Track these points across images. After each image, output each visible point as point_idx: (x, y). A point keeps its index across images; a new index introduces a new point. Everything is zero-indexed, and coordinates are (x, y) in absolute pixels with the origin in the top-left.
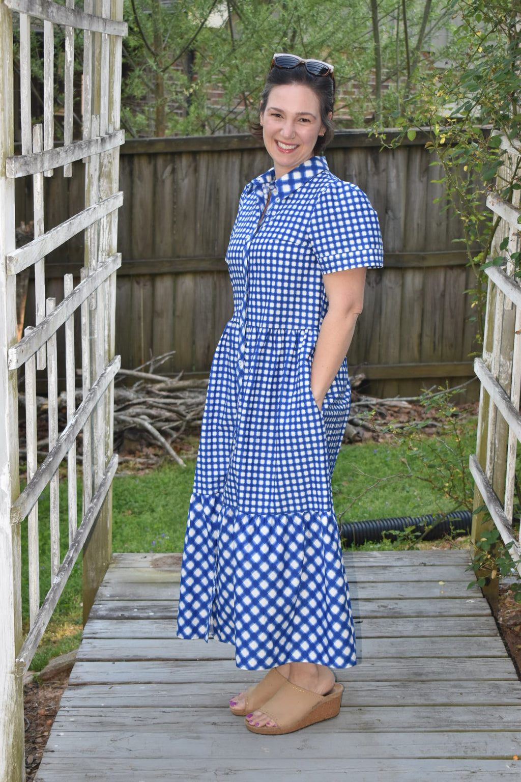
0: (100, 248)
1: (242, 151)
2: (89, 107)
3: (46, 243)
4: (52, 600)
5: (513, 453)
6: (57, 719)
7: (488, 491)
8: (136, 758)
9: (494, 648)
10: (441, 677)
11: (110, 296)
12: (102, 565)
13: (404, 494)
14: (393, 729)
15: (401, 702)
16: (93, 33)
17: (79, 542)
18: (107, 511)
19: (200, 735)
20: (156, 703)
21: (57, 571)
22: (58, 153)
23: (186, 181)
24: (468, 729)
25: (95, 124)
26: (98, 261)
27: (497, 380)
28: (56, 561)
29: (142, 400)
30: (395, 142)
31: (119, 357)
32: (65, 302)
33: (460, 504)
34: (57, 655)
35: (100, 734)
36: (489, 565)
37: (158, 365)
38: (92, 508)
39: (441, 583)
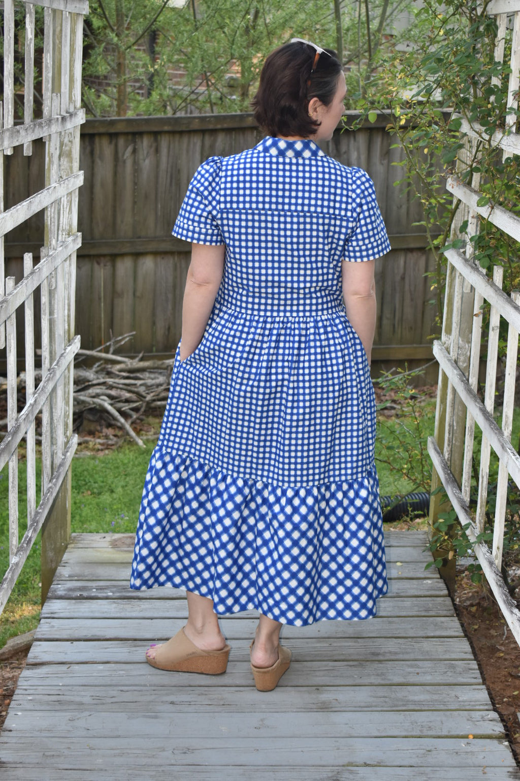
0: (61, 228)
1: (203, 132)
2: (50, 85)
3: (5, 221)
4: (10, 580)
5: (471, 434)
6: (15, 697)
7: (445, 473)
8: (94, 737)
9: (450, 628)
10: (401, 657)
11: (70, 275)
12: (61, 545)
14: (350, 709)
15: (358, 681)
16: (54, 11)
17: (37, 522)
18: (66, 491)
19: (158, 714)
20: (114, 683)
21: (15, 551)
22: (18, 131)
23: (147, 161)
24: (424, 708)
25: (56, 102)
26: (58, 240)
27: (456, 362)
28: (14, 541)
29: (102, 380)
30: (356, 124)
31: (79, 336)
32: (25, 281)
33: (418, 486)
34: (15, 635)
35: (58, 714)
36: (446, 546)
37: (118, 345)
38: (51, 488)
39: (399, 564)
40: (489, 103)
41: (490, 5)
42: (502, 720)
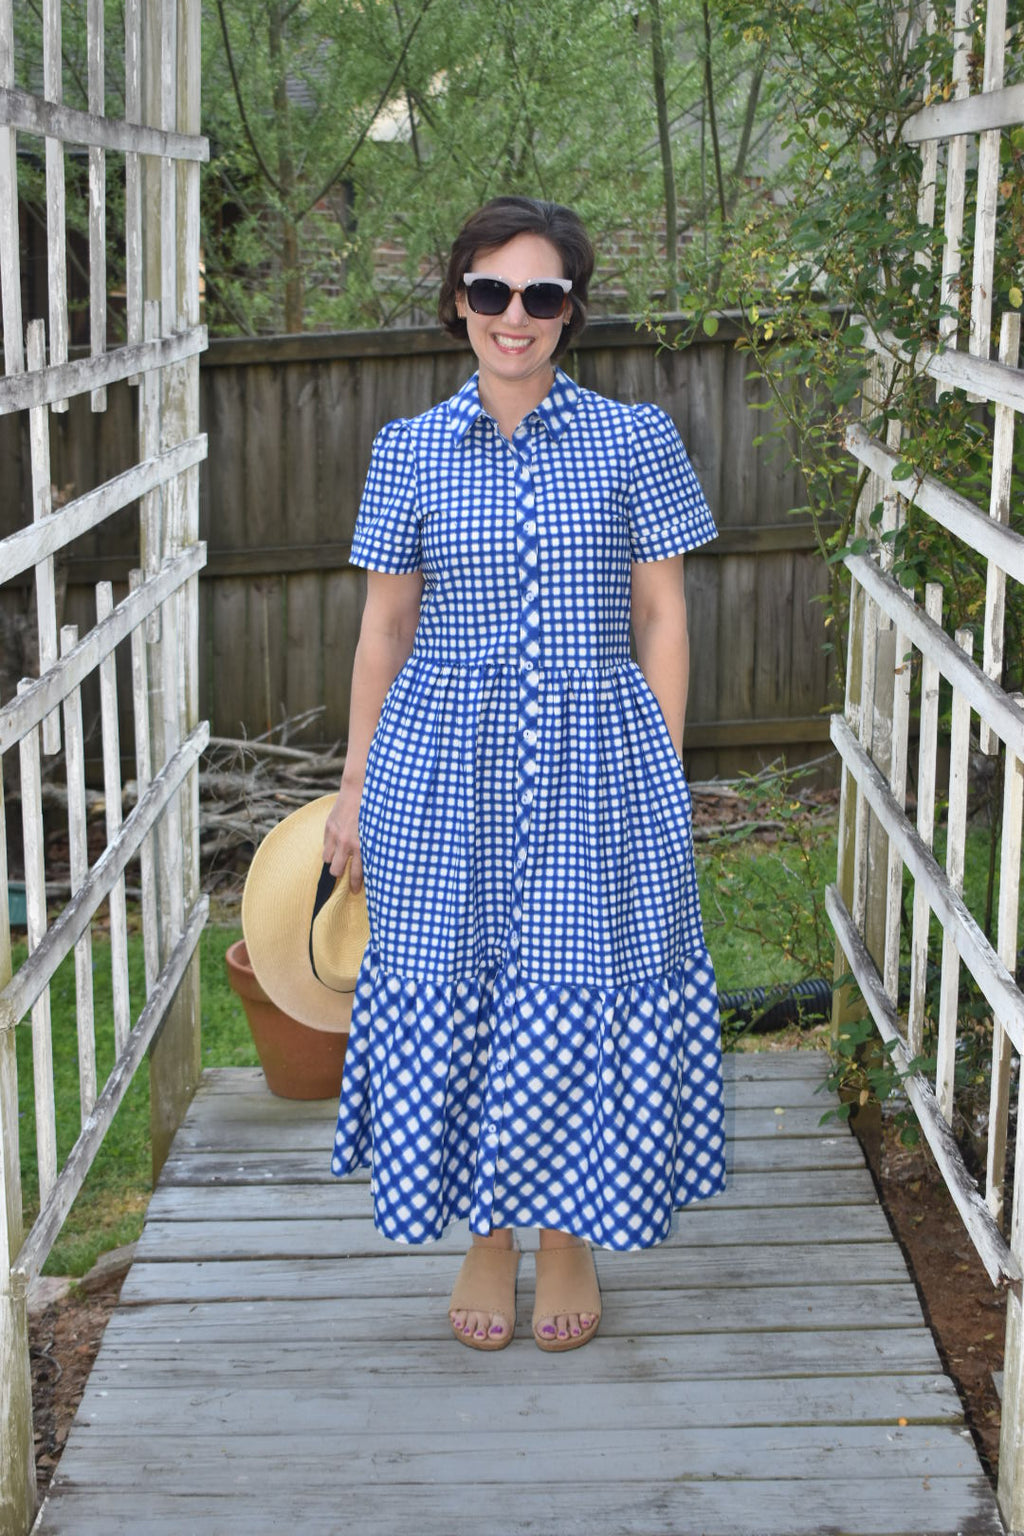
0: (169, 535)
1: (434, 355)
2: (139, 288)
3: (53, 529)
4: (80, 1161)
5: (897, 883)
6: (96, 1365)
7: (856, 949)
8: (235, 1434)
9: (868, 1226)
10: (780, 1279)
11: (187, 615)
12: (184, 1091)
13: (726, 949)
14: (688, 1376)
15: (705, 1325)
16: (143, 158)
17: (132, 1055)
18: (189, 995)
19: (349, 1391)
20: (271, 1335)
21: (91, 1107)
22: (76, 371)
23: (339, 410)
24: (819, 1372)
25: (152, 316)
26: (162, 555)
27: (870, 753)
28: (89, 1091)
29: (269, 792)
30: (683, 338)
31: (206, 723)
32: (96, 632)
33: (812, 970)
34: (112, 1247)
35: (174, 1393)
36: (856, 1081)
37: (295, 731)
38: (160, 991)
39: (778, 1111)
40: (910, 296)
41: (909, 126)
42: (960, 1391)
